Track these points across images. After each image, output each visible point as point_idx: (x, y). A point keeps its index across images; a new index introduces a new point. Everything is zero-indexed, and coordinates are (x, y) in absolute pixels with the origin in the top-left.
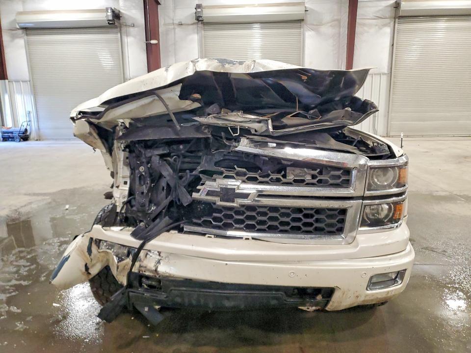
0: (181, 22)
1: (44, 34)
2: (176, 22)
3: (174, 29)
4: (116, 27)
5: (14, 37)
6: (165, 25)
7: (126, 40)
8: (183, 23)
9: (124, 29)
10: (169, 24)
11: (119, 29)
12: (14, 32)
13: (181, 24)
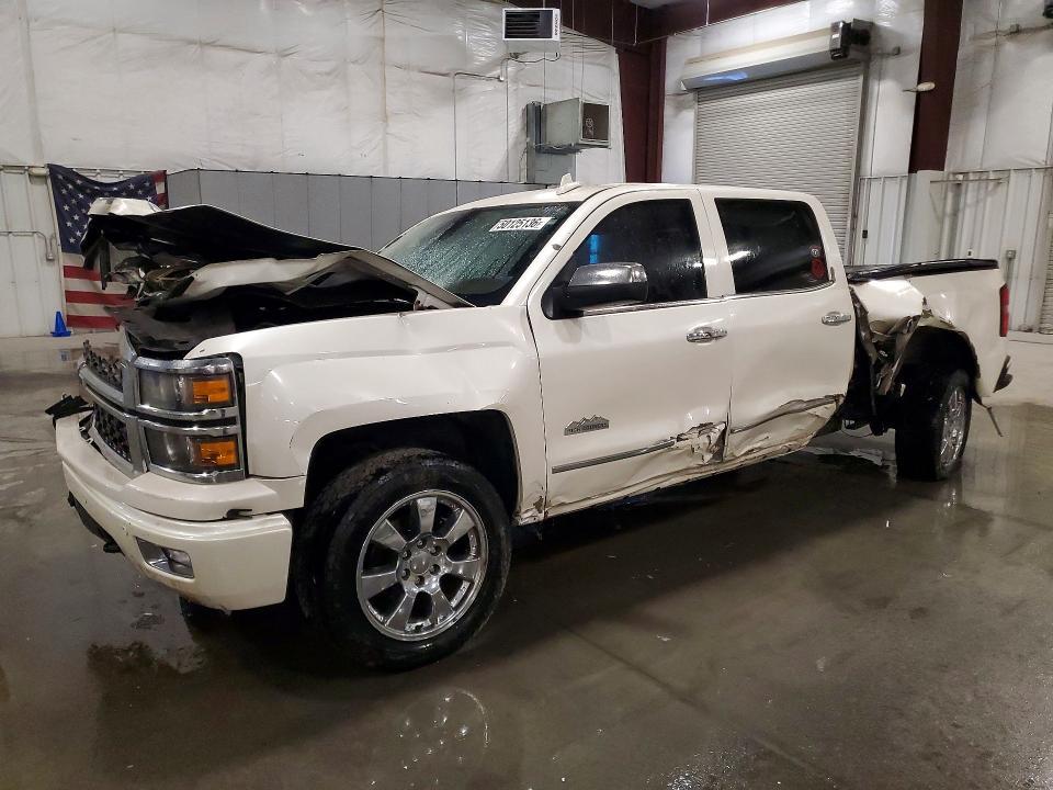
0: (1018, 26)
1: (718, 98)
2: (1006, 26)
3: (997, 45)
4: (856, 62)
5: (680, 107)
6: (975, 38)
7: (876, 88)
8: (1023, 26)
9: (874, 65)
10: (987, 35)
11: (861, 67)
12: (682, 98)
13: (1016, 32)
